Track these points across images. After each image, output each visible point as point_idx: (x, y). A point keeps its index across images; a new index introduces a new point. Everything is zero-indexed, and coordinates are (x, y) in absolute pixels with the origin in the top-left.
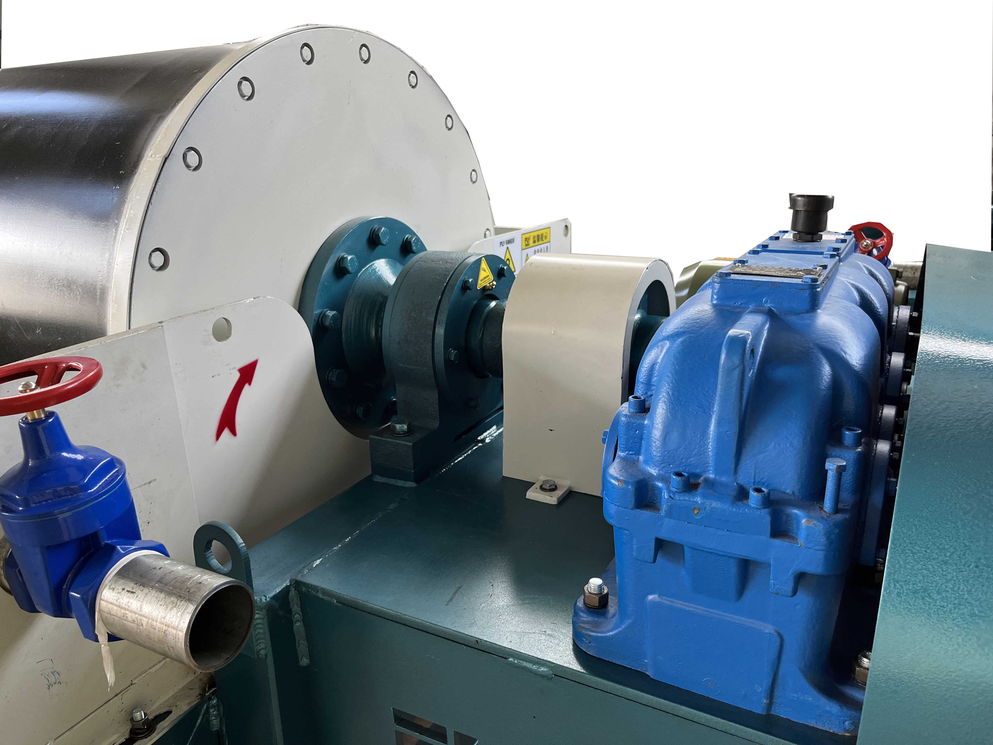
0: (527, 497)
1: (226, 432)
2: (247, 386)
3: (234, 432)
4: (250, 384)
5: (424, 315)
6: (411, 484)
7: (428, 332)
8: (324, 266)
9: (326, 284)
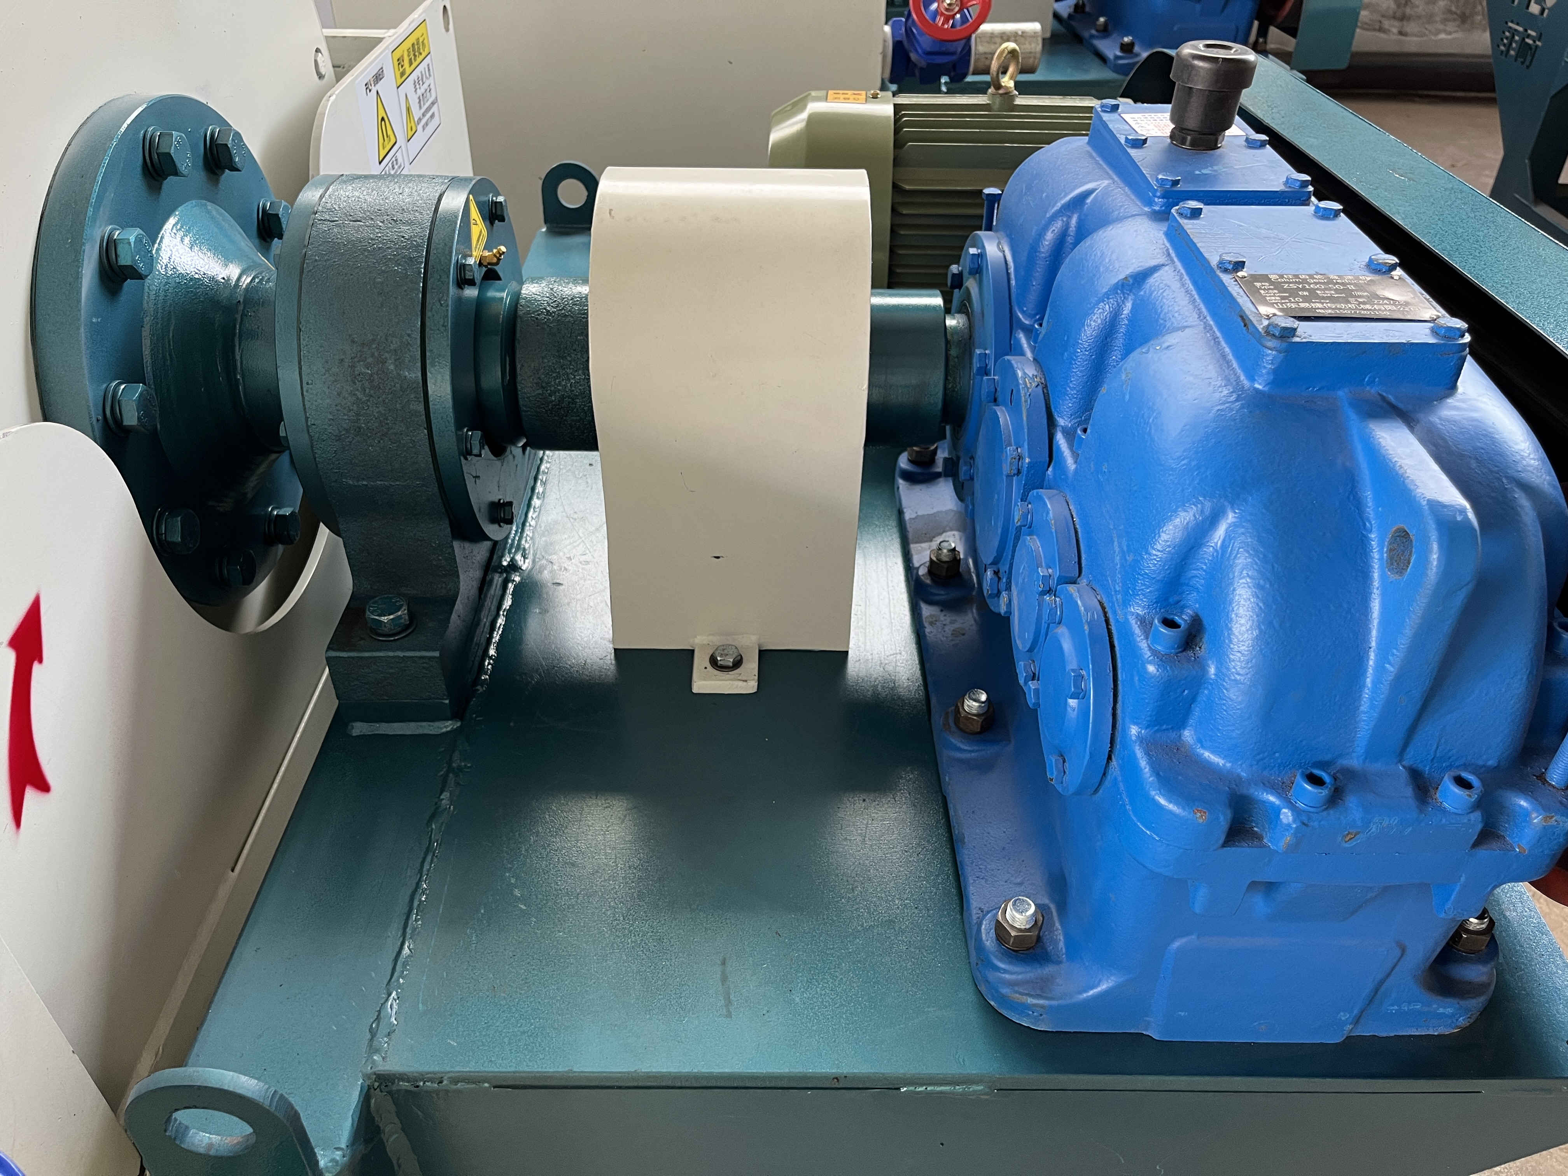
0: (695, 690)
1: (31, 795)
2: (36, 668)
3: (43, 786)
4: (41, 661)
5: (392, 367)
6: (448, 726)
7: (411, 406)
8: (78, 277)
9: (94, 320)
